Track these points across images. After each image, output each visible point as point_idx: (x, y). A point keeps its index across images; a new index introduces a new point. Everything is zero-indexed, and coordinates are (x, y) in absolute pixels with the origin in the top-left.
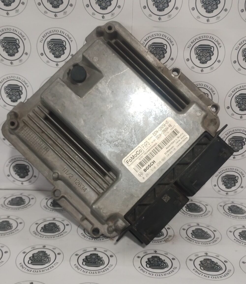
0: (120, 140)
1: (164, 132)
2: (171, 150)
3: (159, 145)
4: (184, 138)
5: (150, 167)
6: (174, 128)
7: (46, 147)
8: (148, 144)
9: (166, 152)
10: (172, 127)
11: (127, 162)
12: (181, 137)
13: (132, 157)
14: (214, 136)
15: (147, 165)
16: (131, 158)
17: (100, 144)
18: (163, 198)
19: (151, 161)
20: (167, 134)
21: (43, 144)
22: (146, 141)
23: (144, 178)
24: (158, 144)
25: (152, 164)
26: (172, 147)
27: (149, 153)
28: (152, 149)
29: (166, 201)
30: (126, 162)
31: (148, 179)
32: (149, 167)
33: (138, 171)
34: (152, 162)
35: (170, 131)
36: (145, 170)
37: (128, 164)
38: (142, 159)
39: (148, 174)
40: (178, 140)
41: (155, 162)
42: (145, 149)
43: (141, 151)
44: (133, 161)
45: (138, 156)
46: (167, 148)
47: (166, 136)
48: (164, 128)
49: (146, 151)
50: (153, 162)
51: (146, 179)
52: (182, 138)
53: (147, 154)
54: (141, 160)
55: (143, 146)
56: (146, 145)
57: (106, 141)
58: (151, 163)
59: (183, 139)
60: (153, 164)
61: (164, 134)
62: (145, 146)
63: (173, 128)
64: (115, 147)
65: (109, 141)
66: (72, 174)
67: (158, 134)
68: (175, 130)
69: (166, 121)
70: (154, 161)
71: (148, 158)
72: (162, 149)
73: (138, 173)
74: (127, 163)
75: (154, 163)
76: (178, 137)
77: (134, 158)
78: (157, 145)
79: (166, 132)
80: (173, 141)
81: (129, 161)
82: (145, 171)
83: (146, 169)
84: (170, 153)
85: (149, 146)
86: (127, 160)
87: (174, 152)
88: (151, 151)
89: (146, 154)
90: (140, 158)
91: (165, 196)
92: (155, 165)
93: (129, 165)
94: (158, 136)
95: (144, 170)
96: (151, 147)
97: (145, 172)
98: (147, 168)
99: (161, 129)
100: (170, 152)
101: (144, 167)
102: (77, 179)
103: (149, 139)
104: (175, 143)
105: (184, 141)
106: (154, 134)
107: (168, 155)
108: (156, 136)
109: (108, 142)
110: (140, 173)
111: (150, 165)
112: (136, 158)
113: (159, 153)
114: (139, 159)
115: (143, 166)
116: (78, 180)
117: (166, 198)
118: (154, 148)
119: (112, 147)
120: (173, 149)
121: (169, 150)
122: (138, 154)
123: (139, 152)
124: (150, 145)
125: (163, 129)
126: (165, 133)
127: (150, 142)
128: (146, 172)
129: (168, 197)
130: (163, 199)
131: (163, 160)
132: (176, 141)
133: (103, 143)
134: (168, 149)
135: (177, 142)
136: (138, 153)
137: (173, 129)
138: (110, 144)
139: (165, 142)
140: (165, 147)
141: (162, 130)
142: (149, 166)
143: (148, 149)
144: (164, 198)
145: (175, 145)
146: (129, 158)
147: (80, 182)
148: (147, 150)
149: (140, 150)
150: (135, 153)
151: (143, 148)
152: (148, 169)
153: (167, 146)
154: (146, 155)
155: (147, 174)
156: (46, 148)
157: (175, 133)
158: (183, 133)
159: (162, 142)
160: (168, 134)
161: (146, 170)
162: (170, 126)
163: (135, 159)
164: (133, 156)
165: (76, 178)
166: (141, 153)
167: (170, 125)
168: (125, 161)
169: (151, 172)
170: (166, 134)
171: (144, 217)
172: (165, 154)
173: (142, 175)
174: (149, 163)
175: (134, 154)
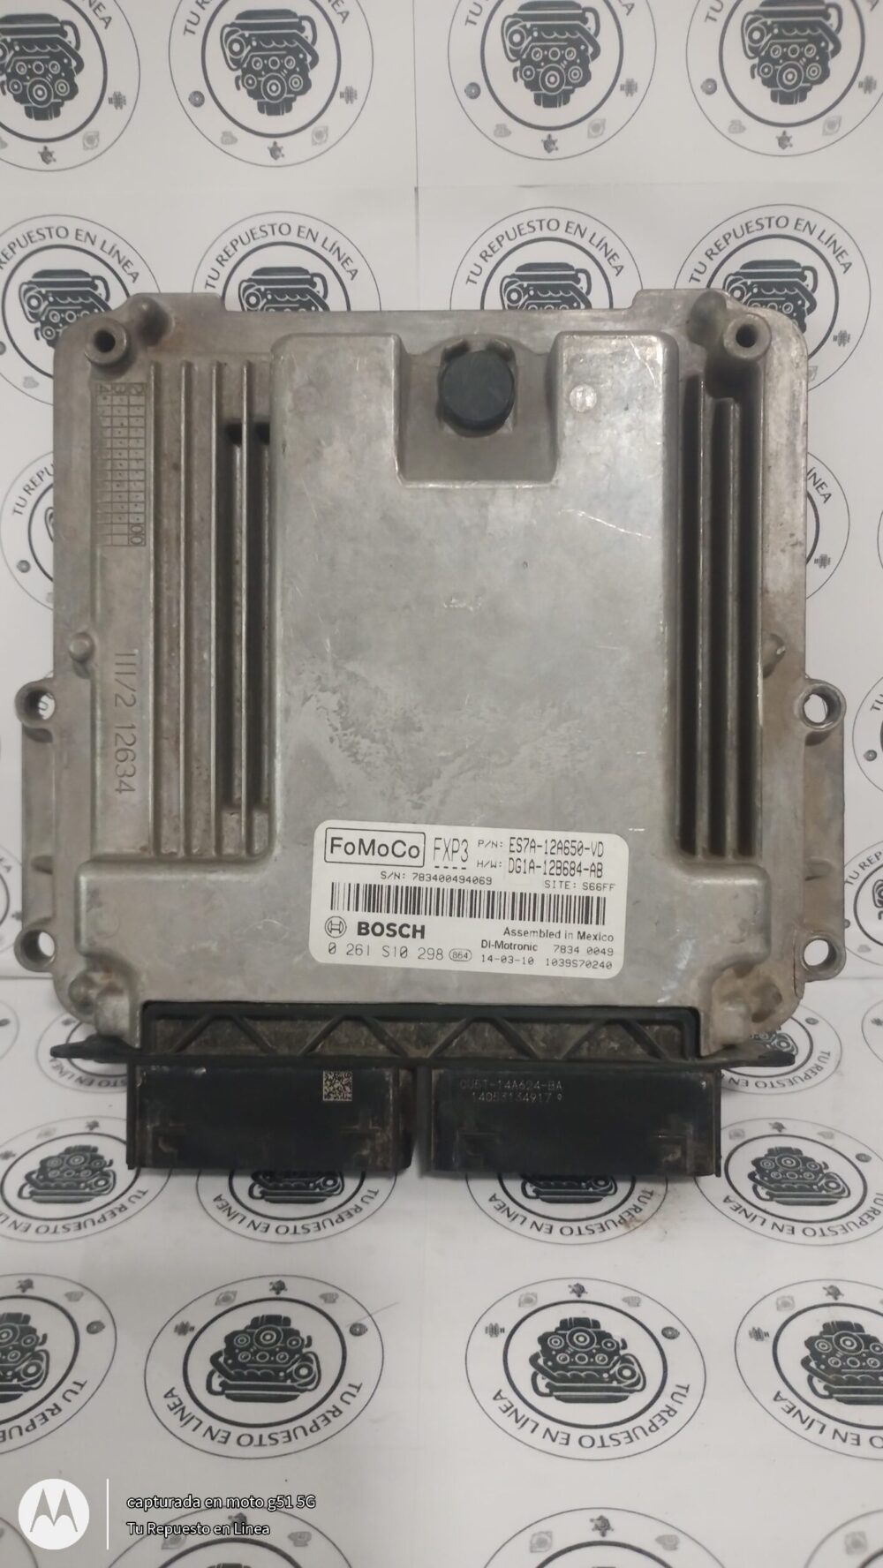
0: (387, 748)
1: (554, 871)
2: (516, 953)
3: (491, 895)
4: (600, 958)
5: (388, 935)
6: (602, 894)
7: (138, 525)
8: (462, 852)
9: (493, 943)
10: (597, 881)
11: (336, 842)
12: (594, 944)
13: (367, 845)
14: (704, 1052)
15: (385, 918)
16: (361, 841)
17: (309, 694)
18: (327, 1076)
19: (412, 919)
20: (558, 884)
21: (140, 509)
22: (465, 840)
23: (332, 949)
24: (491, 888)
25: (405, 930)
26: (530, 948)
27: (434, 885)
28: (456, 886)
29: (328, 1096)
30: (333, 839)
31: (341, 967)
32: (386, 931)
33: (341, 907)
34: (415, 926)
35: (576, 887)
36: (363, 929)
37: (332, 852)
38: (393, 882)
39: (359, 952)
40: (575, 942)
41: (422, 937)
42: (434, 862)
43: (414, 852)
44: (355, 857)
45: (390, 859)
46: (507, 932)
47: (547, 892)
48: (569, 858)
49: (429, 869)
50: (415, 931)
51: (340, 958)
52: (590, 951)
53: (423, 885)
54: (385, 883)
55: (440, 844)
56: (450, 850)
57: (336, 708)
58: (408, 926)
59: (592, 958)
60: (408, 936)
61: (548, 877)
62: (443, 849)
63: (598, 888)
64: (346, 753)
65: (343, 715)
66: (133, 695)
67: (527, 855)
68: (598, 898)
69: (600, 843)
70: (423, 927)
71: (412, 900)
72: (490, 915)
73: (334, 913)
74: (333, 845)
75: (418, 935)
76: (582, 936)
77: (367, 853)
78: (485, 888)
79: (562, 877)
80: (553, 927)
81: (342, 843)
82: (360, 928)
83: (370, 928)
84: (504, 959)
85: (460, 864)
86: (341, 839)
87: (517, 969)
88: (447, 886)
89: (421, 877)
90: (389, 870)
91: (343, 1074)
92: (413, 944)
93: (330, 857)
94: (519, 863)
95: (360, 924)
96: (459, 873)
97: (360, 933)
98: (378, 929)
99: (555, 850)
100: (508, 953)
101: (371, 918)
102: (133, 727)
103: (480, 842)
104: (554, 941)
105: (588, 964)
106: (514, 841)
107: (490, 959)
108: (515, 855)
109: (339, 714)
110: (336, 921)
111: (397, 929)
112: (376, 859)
113: (466, 919)
114: (383, 873)
115: (372, 906)
116: (134, 732)
117: (336, 1086)
118: (468, 887)
119: (337, 742)
120: (527, 954)
121: (511, 946)
122: (396, 855)
123: (407, 849)
124: (464, 865)
125: (563, 858)
126: (555, 877)
127: (477, 853)
128: (361, 937)
129: (347, 1088)
130: (324, 1079)
131: (457, 956)
132: (562, 941)
133: (318, 701)
134: (508, 939)
135: (563, 949)
136: (399, 849)
137: (594, 894)
138: (339, 726)
139: (524, 906)
140: (508, 923)
141: (555, 858)
142: (392, 927)
143: (446, 873)
144: (330, 1077)
145: (546, 948)
146: (354, 837)
147: (131, 748)
148: (438, 872)
149: (418, 849)
150: (388, 839)
151: (430, 850)
152: (375, 934)
153: (517, 925)
154: (417, 883)
155: (357, 949)
156: (139, 529)
157: (588, 910)
158: (611, 938)
159: (514, 894)
160: (563, 892)
161: (367, 933)
162: (597, 870)
163: (370, 858)
164: (373, 842)
165: (134, 724)
166: (406, 860)
167: (600, 867)
168: (332, 833)
169: (377, 953)
170: (552, 884)
171: (204, 1070)
172: (485, 944)
173: (335, 933)
174: (399, 919)
175: (380, 839)
